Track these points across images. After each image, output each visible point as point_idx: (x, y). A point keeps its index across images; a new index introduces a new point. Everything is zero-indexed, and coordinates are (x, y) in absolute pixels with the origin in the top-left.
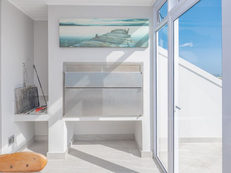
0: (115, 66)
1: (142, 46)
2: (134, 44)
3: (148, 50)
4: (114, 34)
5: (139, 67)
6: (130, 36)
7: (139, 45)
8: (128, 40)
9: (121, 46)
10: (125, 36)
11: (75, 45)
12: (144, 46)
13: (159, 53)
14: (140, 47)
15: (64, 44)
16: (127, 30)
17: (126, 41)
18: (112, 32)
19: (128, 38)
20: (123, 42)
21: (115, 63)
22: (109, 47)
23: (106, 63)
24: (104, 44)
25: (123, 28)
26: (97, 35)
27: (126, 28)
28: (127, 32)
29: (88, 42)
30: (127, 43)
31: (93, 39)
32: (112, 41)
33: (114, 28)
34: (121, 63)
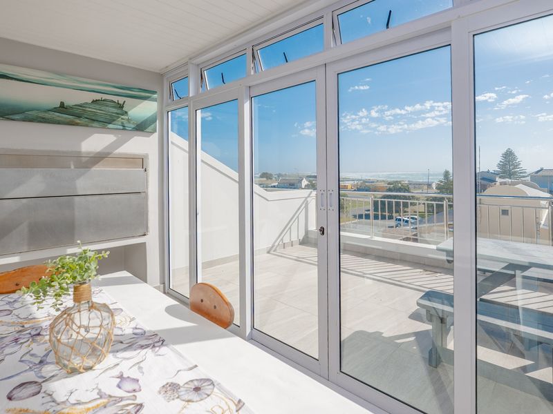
0: (98, 158)
1: (147, 130)
2: (133, 126)
3: (156, 135)
4: (98, 107)
5: (141, 161)
6: (126, 113)
7: (142, 127)
8: (122, 119)
9: (110, 126)
10: (119, 111)
11: (11, 117)
12: (149, 129)
13: (172, 143)
14: (143, 131)
16: (121, 102)
17: (119, 119)
18: (93, 102)
19: (123, 115)
20: (114, 120)
21: (99, 153)
22: (87, 126)
23: (80, 152)
24: (78, 121)
25: (115, 99)
26: (62, 104)
28: (121, 107)
29: (41, 115)
30: (122, 123)
31: (55, 110)
32: (93, 118)
33: (98, 96)
34: (109, 154)
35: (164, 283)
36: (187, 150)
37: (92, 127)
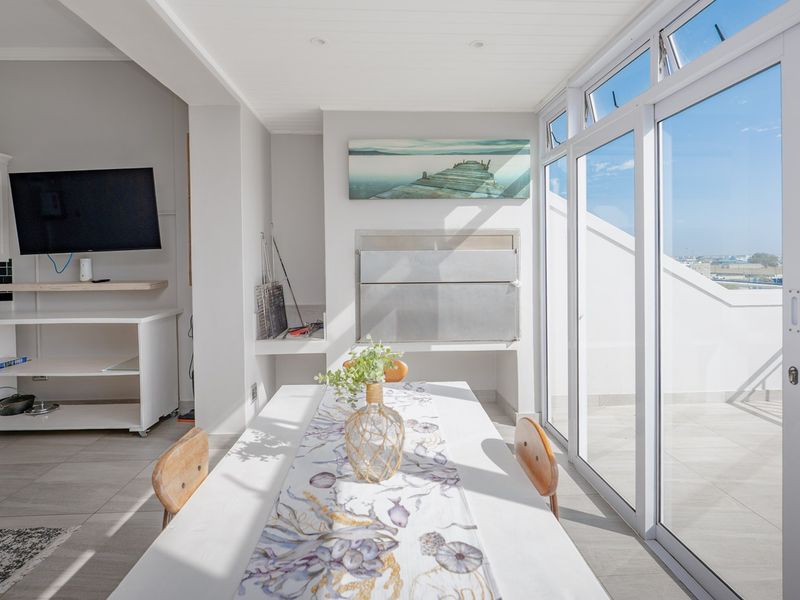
0: (461, 237)
1: (518, 196)
2: (500, 192)
3: (529, 203)
4: (459, 172)
5: (509, 239)
6: (492, 175)
7: (511, 193)
8: (487, 184)
9: (474, 195)
10: (484, 175)
11: (380, 195)
12: (520, 194)
13: (552, 208)
14: (512, 197)
15: (358, 192)
16: (485, 163)
17: (484, 185)
18: (456, 166)
19: (487, 178)
20: (478, 187)
21: (462, 231)
22: (449, 198)
23: (443, 231)
24: (440, 193)
25: (478, 158)
26: (425, 174)
27: (485, 159)
28: (485, 168)
29: (406, 190)
30: (487, 189)
31: (419, 182)
32: (455, 187)
33: (459, 159)
34: (473, 231)
35: (540, 412)
36: (566, 212)
37: (454, 198)
